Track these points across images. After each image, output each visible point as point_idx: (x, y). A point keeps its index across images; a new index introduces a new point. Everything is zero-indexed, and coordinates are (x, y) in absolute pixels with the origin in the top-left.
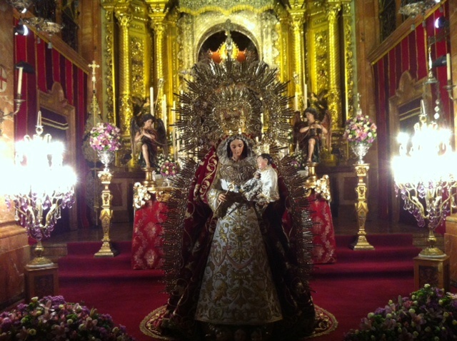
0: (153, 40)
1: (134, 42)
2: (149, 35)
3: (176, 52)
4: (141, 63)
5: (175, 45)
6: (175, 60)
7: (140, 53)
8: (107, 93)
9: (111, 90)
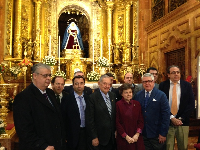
0: (35, 8)
1: (24, 8)
2: (33, 6)
3: (47, 16)
4: (27, 20)
5: (47, 13)
6: (47, 21)
7: (27, 15)
8: (7, 34)
9: (10, 32)
